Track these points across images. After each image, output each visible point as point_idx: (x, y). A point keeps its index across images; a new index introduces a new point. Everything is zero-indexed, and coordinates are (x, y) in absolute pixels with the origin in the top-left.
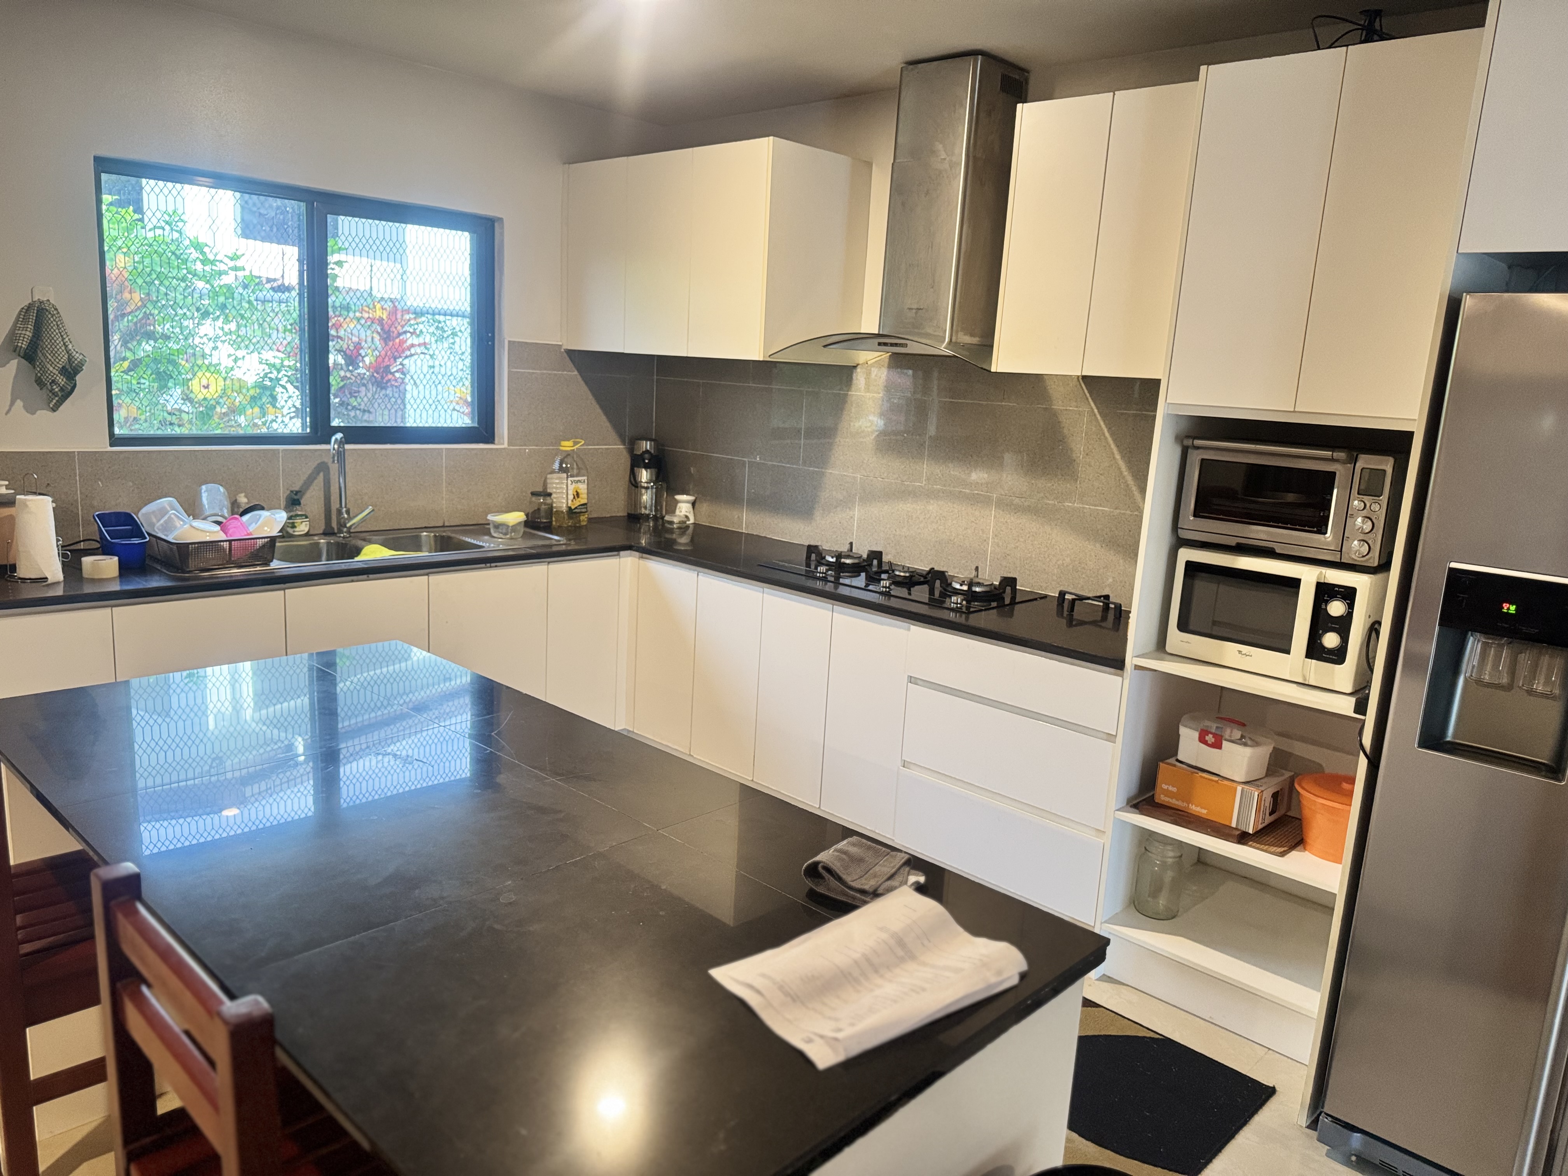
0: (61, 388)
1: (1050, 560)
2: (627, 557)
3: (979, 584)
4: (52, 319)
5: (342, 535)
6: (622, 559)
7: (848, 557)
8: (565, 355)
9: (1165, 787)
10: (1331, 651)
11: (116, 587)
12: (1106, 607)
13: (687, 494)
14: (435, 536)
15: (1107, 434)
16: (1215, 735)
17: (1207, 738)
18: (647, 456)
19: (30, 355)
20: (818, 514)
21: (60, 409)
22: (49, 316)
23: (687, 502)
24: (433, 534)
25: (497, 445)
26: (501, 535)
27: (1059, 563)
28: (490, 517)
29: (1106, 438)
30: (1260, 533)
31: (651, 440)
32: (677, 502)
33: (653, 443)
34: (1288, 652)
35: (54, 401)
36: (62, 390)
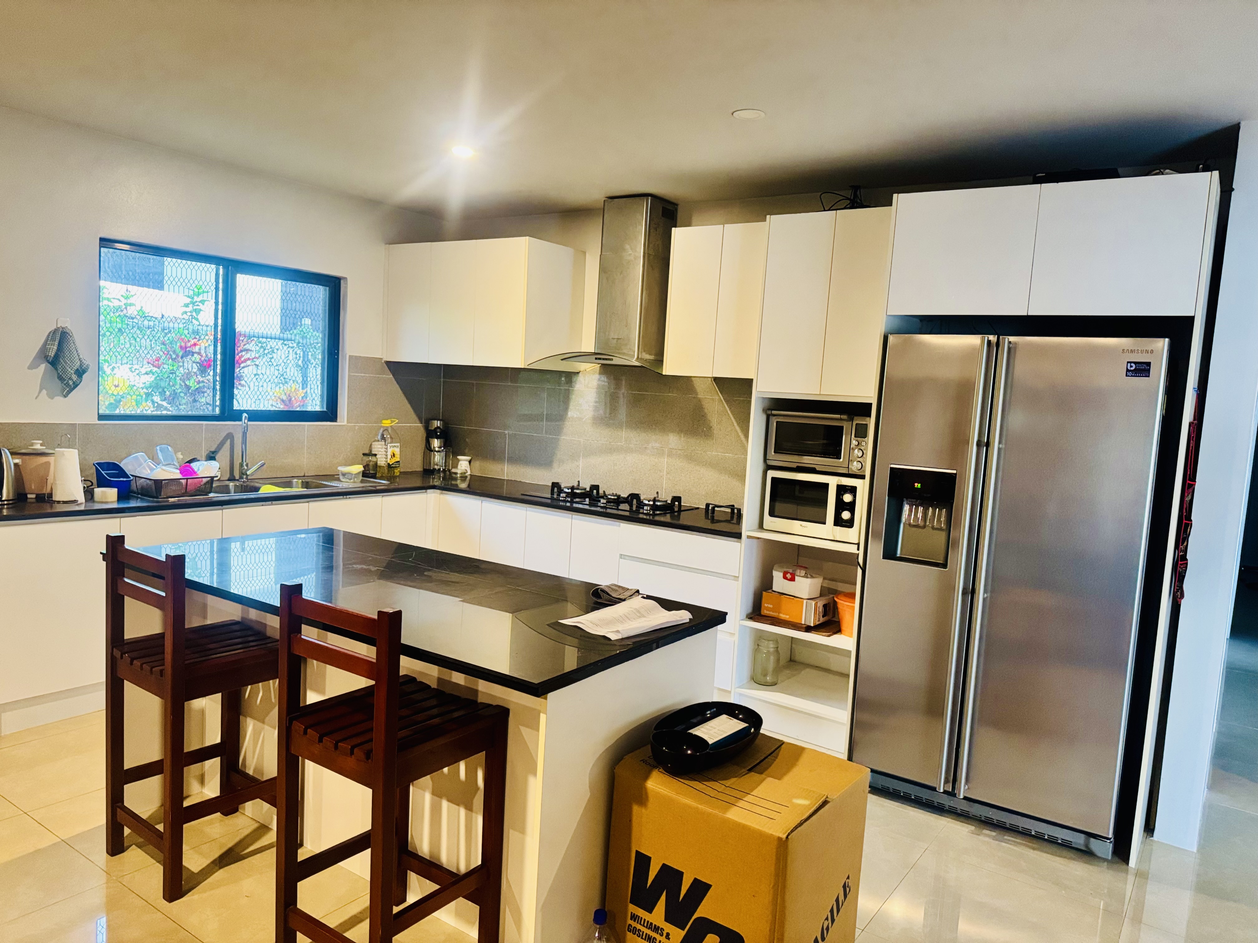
0: (74, 382)
1: (700, 487)
2: (431, 493)
3: (659, 501)
4: (70, 339)
5: (243, 480)
6: (428, 495)
7: (578, 489)
8: (385, 364)
9: (766, 605)
10: (846, 521)
11: (115, 506)
12: (733, 510)
13: (467, 456)
14: (302, 482)
15: (729, 412)
16: (791, 574)
17: (787, 576)
18: (438, 430)
19: (54, 362)
20: (555, 465)
21: (69, 396)
22: (69, 337)
23: (466, 460)
24: (301, 481)
25: (339, 422)
26: (348, 480)
27: (705, 488)
28: (340, 468)
29: (728, 414)
30: (808, 460)
31: (440, 420)
32: (459, 460)
33: (442, 422)
34: (825, 523)
35: (66, 391)
36: (74, 383)
